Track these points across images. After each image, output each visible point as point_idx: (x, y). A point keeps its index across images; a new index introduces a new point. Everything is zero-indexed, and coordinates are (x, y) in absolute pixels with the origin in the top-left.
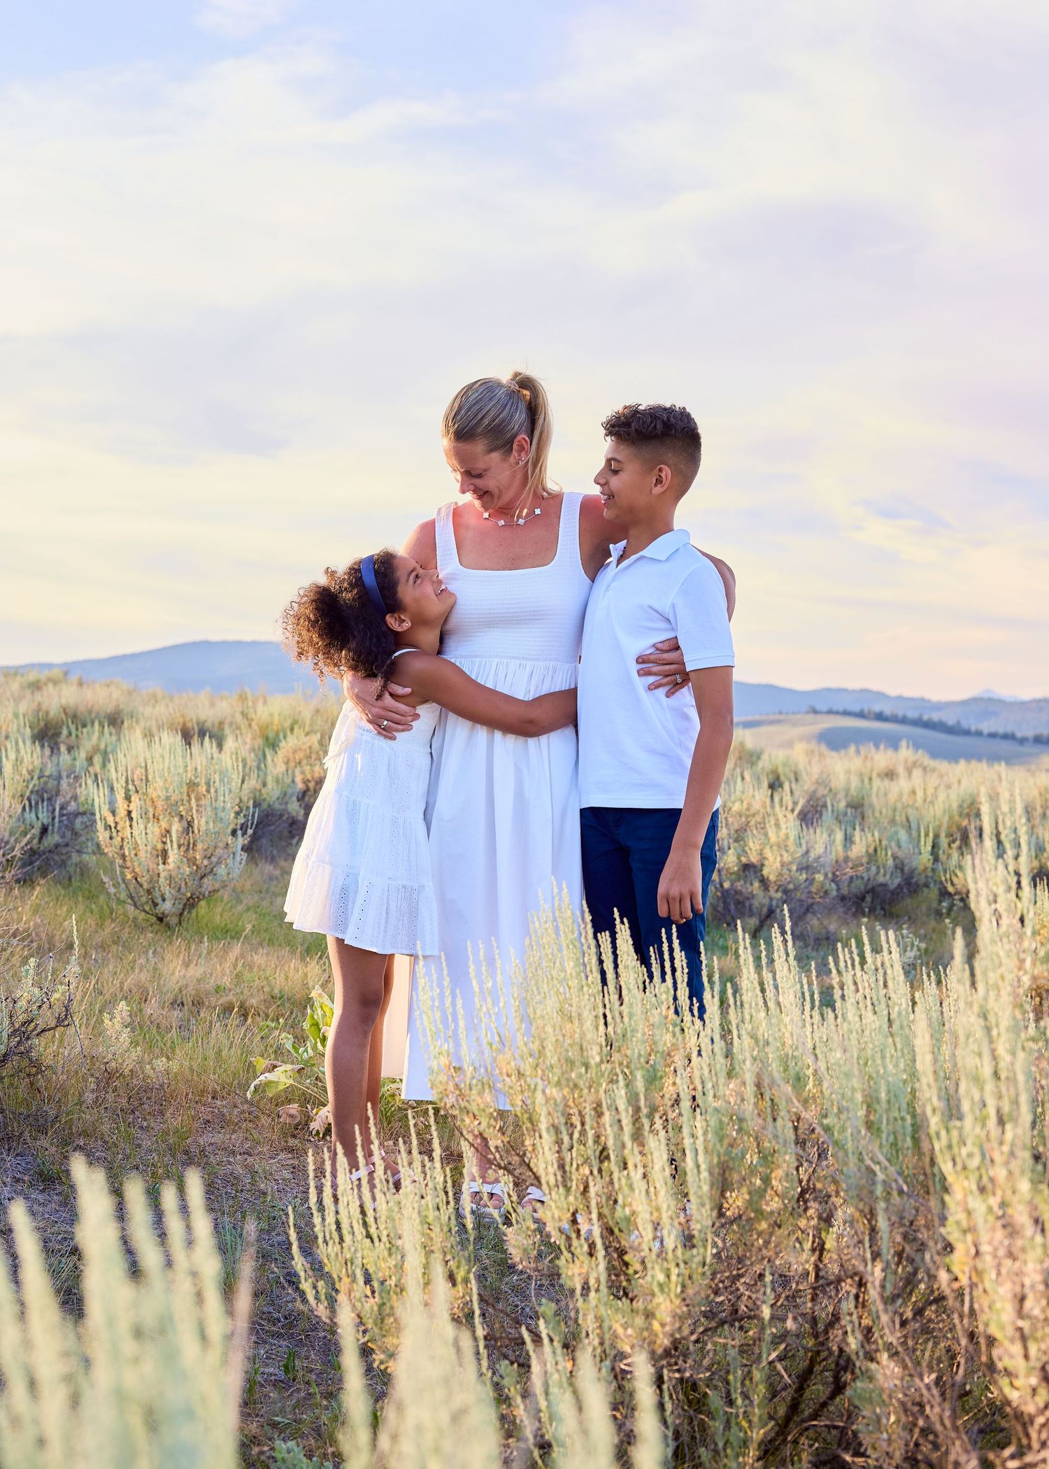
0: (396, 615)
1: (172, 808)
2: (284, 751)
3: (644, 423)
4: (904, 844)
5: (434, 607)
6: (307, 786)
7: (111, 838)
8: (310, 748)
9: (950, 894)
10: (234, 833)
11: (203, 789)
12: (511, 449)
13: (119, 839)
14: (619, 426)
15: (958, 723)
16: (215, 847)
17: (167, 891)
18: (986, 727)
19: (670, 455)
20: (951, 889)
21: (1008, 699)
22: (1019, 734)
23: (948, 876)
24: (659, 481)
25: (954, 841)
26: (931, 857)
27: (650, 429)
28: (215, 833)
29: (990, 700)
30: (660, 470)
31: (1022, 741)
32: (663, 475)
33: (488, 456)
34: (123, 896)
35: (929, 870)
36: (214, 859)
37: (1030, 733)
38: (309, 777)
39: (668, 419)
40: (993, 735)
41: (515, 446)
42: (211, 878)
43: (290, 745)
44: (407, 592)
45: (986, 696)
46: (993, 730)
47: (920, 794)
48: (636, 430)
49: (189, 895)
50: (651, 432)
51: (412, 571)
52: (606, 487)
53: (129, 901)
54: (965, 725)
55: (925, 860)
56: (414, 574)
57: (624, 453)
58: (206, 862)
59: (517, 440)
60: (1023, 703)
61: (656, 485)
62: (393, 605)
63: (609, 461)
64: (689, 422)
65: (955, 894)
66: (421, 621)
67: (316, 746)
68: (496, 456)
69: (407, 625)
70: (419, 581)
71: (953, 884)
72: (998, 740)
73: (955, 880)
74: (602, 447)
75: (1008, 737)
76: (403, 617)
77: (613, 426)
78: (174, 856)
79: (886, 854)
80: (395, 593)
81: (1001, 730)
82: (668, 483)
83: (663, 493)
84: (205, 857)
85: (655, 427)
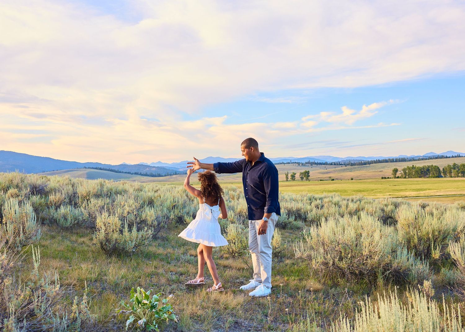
18: (124, 171)
21: (129, 165)
22: (131, 172)
29: (125, 164)
31: (132, 174)
37: (134, 172)
46: (125, 171)
54: (119, 171)
72: (127, 174)
75: (129, 173)
81: (127, 172)
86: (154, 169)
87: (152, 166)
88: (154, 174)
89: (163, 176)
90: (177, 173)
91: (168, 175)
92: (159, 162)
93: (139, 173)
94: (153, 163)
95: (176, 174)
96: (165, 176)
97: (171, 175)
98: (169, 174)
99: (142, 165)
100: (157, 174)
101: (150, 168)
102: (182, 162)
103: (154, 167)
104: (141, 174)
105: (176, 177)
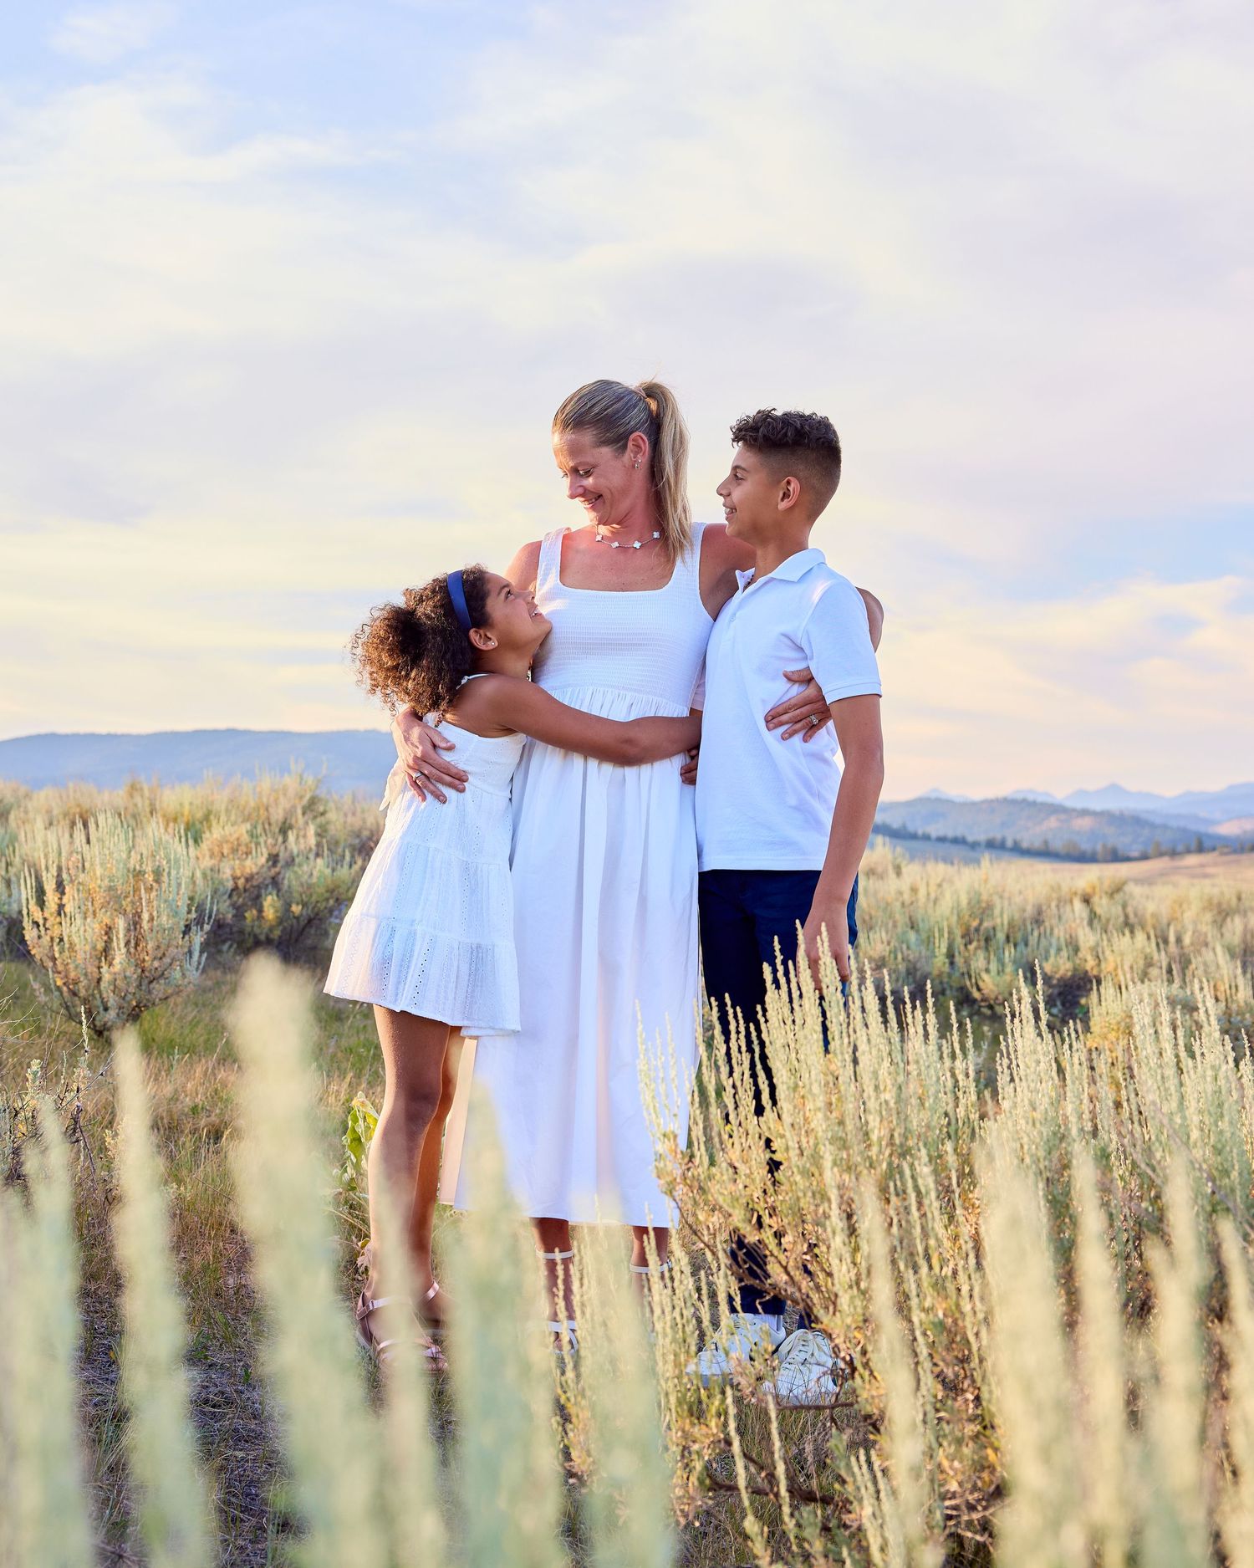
0: (481, 632)
1: (114, 899)
2: (209, 842)
3: (773, 428)
4: (913, 947)
5: (526, 629)
6: (236, 883)
7: (39, 937)
8: (238, 839)
9: (975, 1001)
10: (187, 929)
11: (150, 878)
12: (625, 447)
13: (48, 938)
14: (746, 430)
15: (904, 827)
16: (168, 947)
17: (112, 1001)
18: (935, 830)
19: (801, 467)
20: (976, 995)
21: (957, 800)
22: (970, 839)
23: (973, 981)
24: (786, 496)
25: (970, 943)
26: (947, 961)
27: (779, 436)
28: (169, 929)
29: (938, 800)
30: (789, 483)
31: (974, 846)
32: (791, 488)
33: (598, 450)
34: (56, 1004)
35: (945, 975)
36: (167, 960)
37: (982, 838)
38: (238, 873)
39: (802, 427)
40: (942, 839)
41: (630, 444)
42: (162, 981)
43: (215, 836)
44: (496, 607)
45: (933, 795)
46: (941, 833)
47: (922, 892)
48: (764, 436)
49: (135, 1004)
50: (780, 440)
51: (505, 587)
52: (728, 499)
53: (62, 1011)
54: (911, 828)
55: (940, 964)
56: (507, 589)
57: (751, 460)
58: (156, 964)
59: (632, 437)
60: (974, 804)
61: (782, 500)
62: (480, 619)
63: (735, 468)
64: (826, 433)
65: (982, 1000)
66: (510, 644)
67: (246, 838)
68: (606, 451)
69: (493, 644)
70: (511, 597)
71: (979, 989)
72: (947, 845)
73: (981, 984)
74: (730, 453)
75: (958, 841)
76: (489, 635)
77: (740, 430)
78: (119, 956)
79: (896, 958)
80: (483, 606)
81: (950, 834)
82: (795, 498)
83: (791, 508)
84: (155, 958)
85: (785, 435)
86: (1085, 823)
87: (1074, 810)
88: (1086, 846)
89: (1128, 859)
90: (1207, 843)
91: (1161, 854)
92: (1114, 789)
93: (1009, 843)
94: (1082, 793)
95: (1200, 849)
96: (1144, 857)
97: (1173, 854)
98: (1164, 848)
99: (1024, 801)
100: (1099, 848)
101: (1063, 816)
102: (1231, 787)
103: (1085, 812)
104: (1019, 851)
105: (1202, 866)
